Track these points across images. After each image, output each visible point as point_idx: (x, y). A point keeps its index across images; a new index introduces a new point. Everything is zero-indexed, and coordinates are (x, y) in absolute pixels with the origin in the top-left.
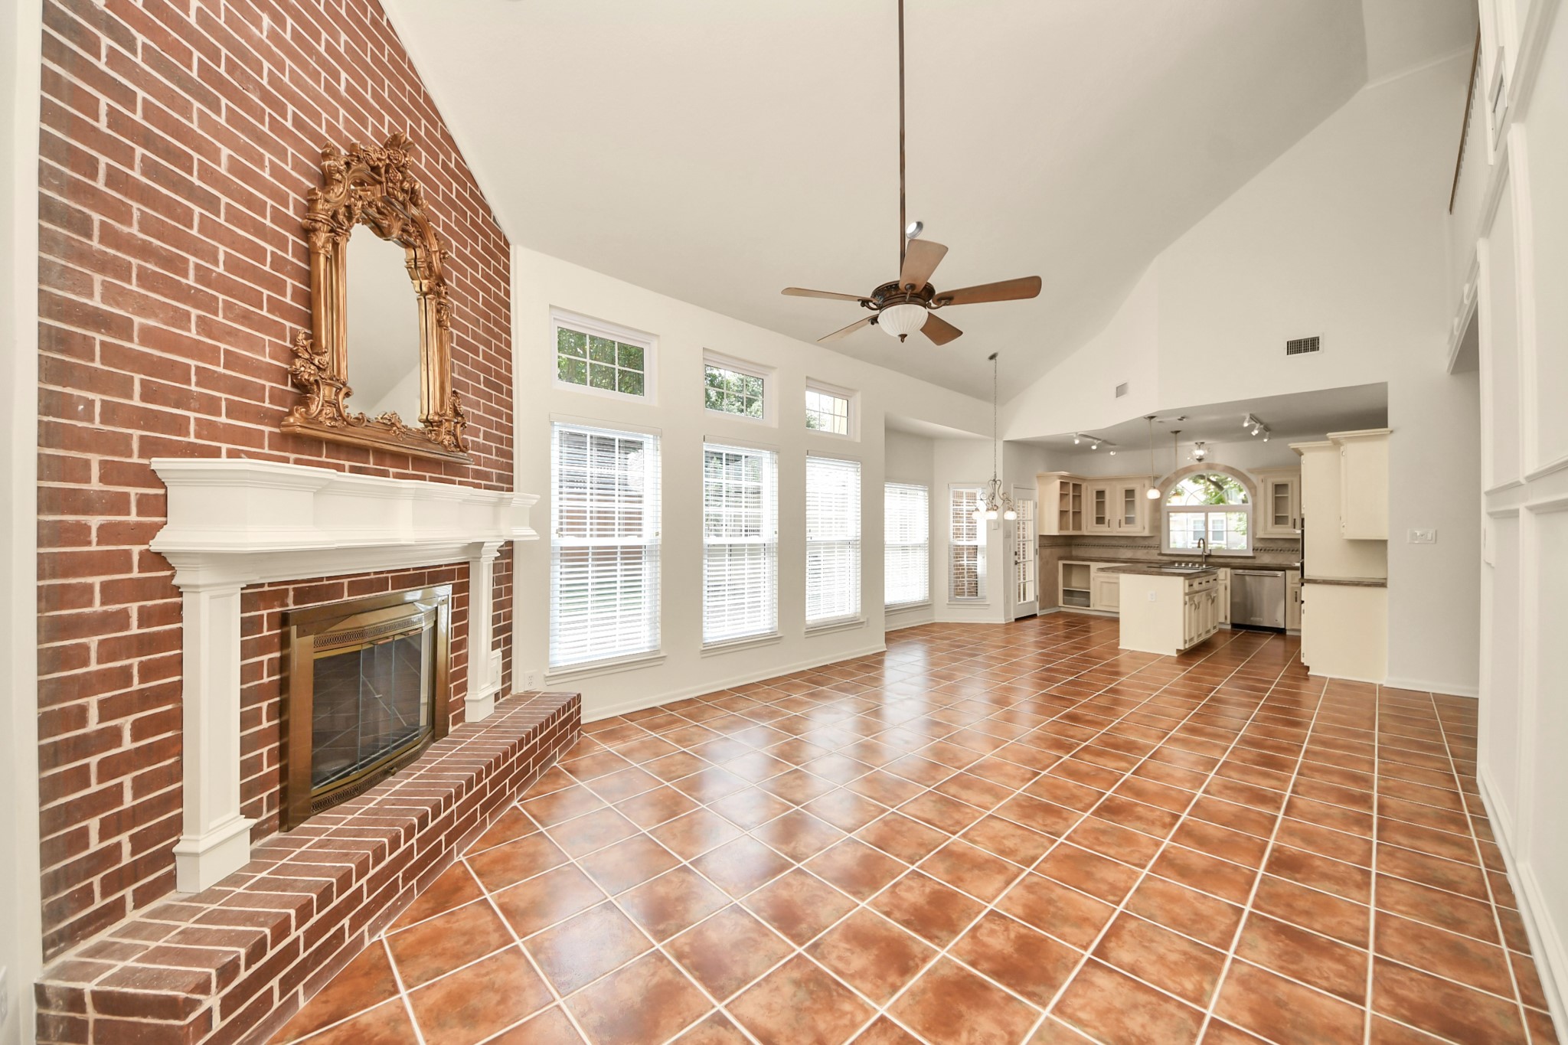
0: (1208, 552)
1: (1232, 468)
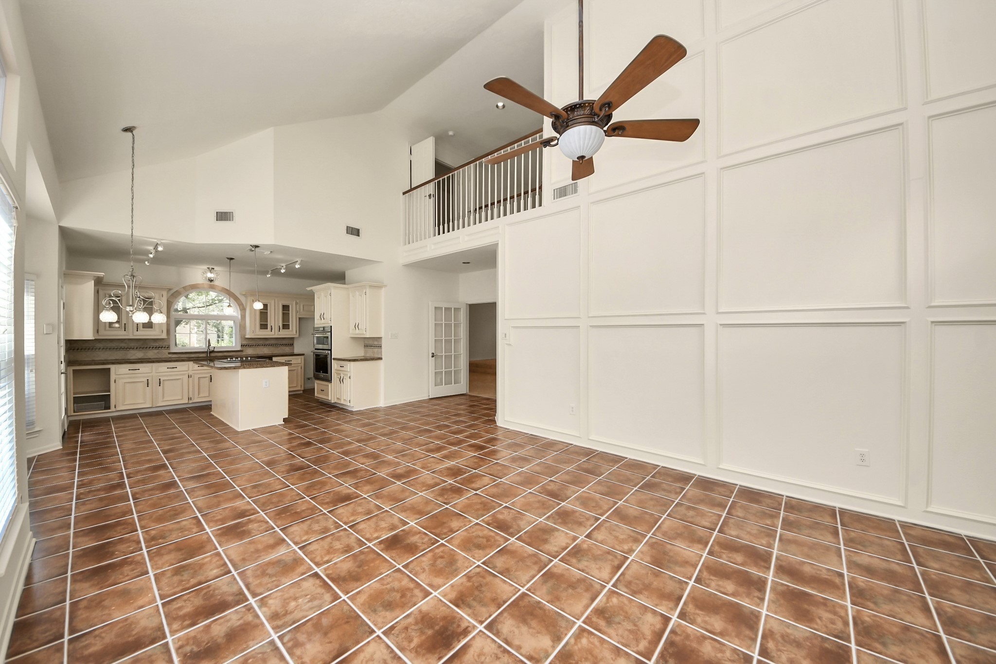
0: (212, 349)
1: (228, 290)
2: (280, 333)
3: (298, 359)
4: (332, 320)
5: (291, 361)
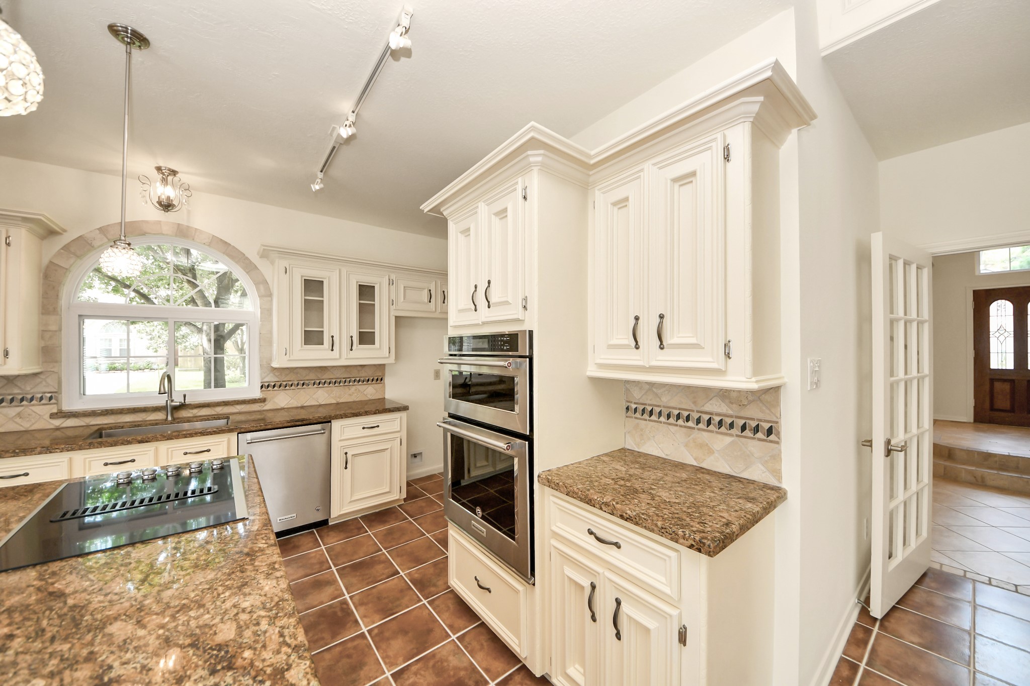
0: (178, 400)
1: (226, 243)
2: (353, 354)
3: (393, 420)
4: (533, 304)
5: (378, 426)
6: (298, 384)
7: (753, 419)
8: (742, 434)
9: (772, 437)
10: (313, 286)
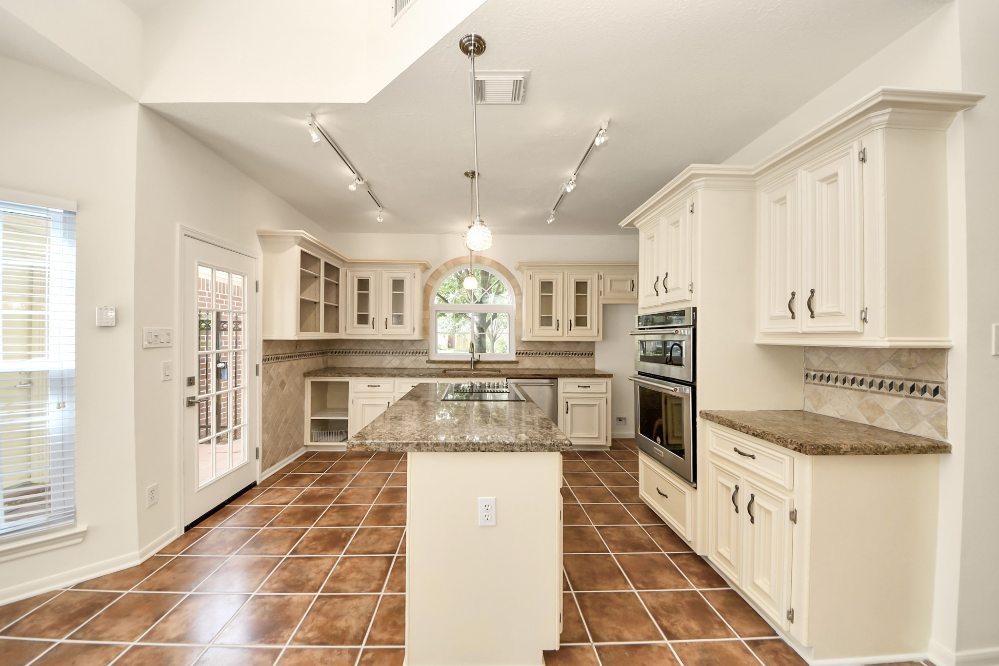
1: (498, 263)
2: (572, 333)
3: (601, 384)
4: (698, 289)
5: (589, 387)
6: (536, 354)
7: (921, 381)
8: (911, 395)
9: (938, 397)
10: (546, 286)
